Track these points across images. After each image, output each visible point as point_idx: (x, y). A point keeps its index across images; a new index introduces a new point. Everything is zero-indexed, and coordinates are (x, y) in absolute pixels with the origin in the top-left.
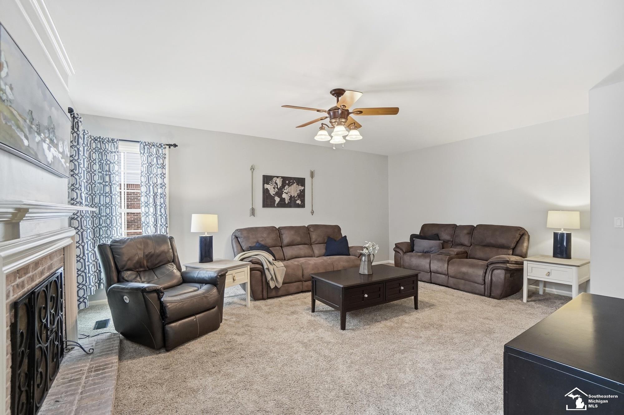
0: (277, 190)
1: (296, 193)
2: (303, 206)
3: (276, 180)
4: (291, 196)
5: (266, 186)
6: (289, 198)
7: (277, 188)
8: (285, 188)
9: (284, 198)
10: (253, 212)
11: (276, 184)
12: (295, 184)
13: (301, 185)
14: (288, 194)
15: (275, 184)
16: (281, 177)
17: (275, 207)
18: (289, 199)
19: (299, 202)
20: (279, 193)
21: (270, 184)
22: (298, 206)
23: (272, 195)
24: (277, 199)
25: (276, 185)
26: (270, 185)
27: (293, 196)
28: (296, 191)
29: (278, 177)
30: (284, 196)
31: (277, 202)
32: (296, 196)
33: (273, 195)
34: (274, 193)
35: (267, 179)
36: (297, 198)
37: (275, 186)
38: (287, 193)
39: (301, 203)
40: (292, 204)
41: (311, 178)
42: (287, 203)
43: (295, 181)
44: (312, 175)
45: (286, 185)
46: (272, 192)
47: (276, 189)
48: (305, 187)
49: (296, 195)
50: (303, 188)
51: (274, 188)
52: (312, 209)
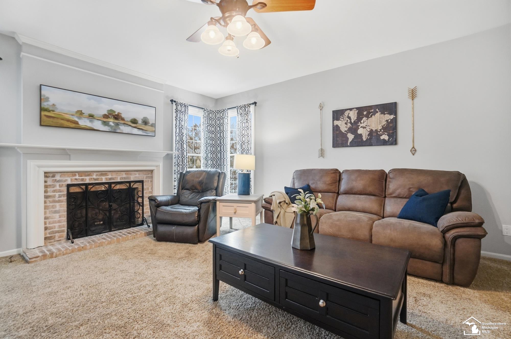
0: (350, 125)
1: (381, 125)
2: (393, 141)
3: (349, 114)
4: (372, 130)
5: (336, 123)
6: (367, 134)
7: (351, 123)
8: (362, 121)
9: (361, 134)
10: (322, 153)
11: (349, 118)
12: (378, 114)
13: (388, 114)
14: (366, 128)
15: (347, 119)
16: (356, 108)
17: (348, 146)
18: (368, 135)
19: (385, 137)
20: (353, 129)
21: (341, 119)
22: (384, 143)
23: (344, 132)
24: (351, 137)
25: (349, 120)
26: (341, 120)
27: (374, 129)
28: (380, 122)
29: (351, 109)
30: (360, 131)
31: (350, 140)
32: (381, 130)
33: (345, 132)
34: (346, 129)
35: (337, 114)
36: (381, 133)
37: (347, 121)
38: (364, 128)
39: (389, 139)
40: (374, 140)
41: (411, 100)
42: (364, 139)
43: (377, 110)
44: (413, 94)
45: (363, 117)
46: (344, 128)
47: (349, 125)
48: (396, 114)
49: (380, 127)
50: (392, 117)
51: (346, 124)
52: (412, 147)
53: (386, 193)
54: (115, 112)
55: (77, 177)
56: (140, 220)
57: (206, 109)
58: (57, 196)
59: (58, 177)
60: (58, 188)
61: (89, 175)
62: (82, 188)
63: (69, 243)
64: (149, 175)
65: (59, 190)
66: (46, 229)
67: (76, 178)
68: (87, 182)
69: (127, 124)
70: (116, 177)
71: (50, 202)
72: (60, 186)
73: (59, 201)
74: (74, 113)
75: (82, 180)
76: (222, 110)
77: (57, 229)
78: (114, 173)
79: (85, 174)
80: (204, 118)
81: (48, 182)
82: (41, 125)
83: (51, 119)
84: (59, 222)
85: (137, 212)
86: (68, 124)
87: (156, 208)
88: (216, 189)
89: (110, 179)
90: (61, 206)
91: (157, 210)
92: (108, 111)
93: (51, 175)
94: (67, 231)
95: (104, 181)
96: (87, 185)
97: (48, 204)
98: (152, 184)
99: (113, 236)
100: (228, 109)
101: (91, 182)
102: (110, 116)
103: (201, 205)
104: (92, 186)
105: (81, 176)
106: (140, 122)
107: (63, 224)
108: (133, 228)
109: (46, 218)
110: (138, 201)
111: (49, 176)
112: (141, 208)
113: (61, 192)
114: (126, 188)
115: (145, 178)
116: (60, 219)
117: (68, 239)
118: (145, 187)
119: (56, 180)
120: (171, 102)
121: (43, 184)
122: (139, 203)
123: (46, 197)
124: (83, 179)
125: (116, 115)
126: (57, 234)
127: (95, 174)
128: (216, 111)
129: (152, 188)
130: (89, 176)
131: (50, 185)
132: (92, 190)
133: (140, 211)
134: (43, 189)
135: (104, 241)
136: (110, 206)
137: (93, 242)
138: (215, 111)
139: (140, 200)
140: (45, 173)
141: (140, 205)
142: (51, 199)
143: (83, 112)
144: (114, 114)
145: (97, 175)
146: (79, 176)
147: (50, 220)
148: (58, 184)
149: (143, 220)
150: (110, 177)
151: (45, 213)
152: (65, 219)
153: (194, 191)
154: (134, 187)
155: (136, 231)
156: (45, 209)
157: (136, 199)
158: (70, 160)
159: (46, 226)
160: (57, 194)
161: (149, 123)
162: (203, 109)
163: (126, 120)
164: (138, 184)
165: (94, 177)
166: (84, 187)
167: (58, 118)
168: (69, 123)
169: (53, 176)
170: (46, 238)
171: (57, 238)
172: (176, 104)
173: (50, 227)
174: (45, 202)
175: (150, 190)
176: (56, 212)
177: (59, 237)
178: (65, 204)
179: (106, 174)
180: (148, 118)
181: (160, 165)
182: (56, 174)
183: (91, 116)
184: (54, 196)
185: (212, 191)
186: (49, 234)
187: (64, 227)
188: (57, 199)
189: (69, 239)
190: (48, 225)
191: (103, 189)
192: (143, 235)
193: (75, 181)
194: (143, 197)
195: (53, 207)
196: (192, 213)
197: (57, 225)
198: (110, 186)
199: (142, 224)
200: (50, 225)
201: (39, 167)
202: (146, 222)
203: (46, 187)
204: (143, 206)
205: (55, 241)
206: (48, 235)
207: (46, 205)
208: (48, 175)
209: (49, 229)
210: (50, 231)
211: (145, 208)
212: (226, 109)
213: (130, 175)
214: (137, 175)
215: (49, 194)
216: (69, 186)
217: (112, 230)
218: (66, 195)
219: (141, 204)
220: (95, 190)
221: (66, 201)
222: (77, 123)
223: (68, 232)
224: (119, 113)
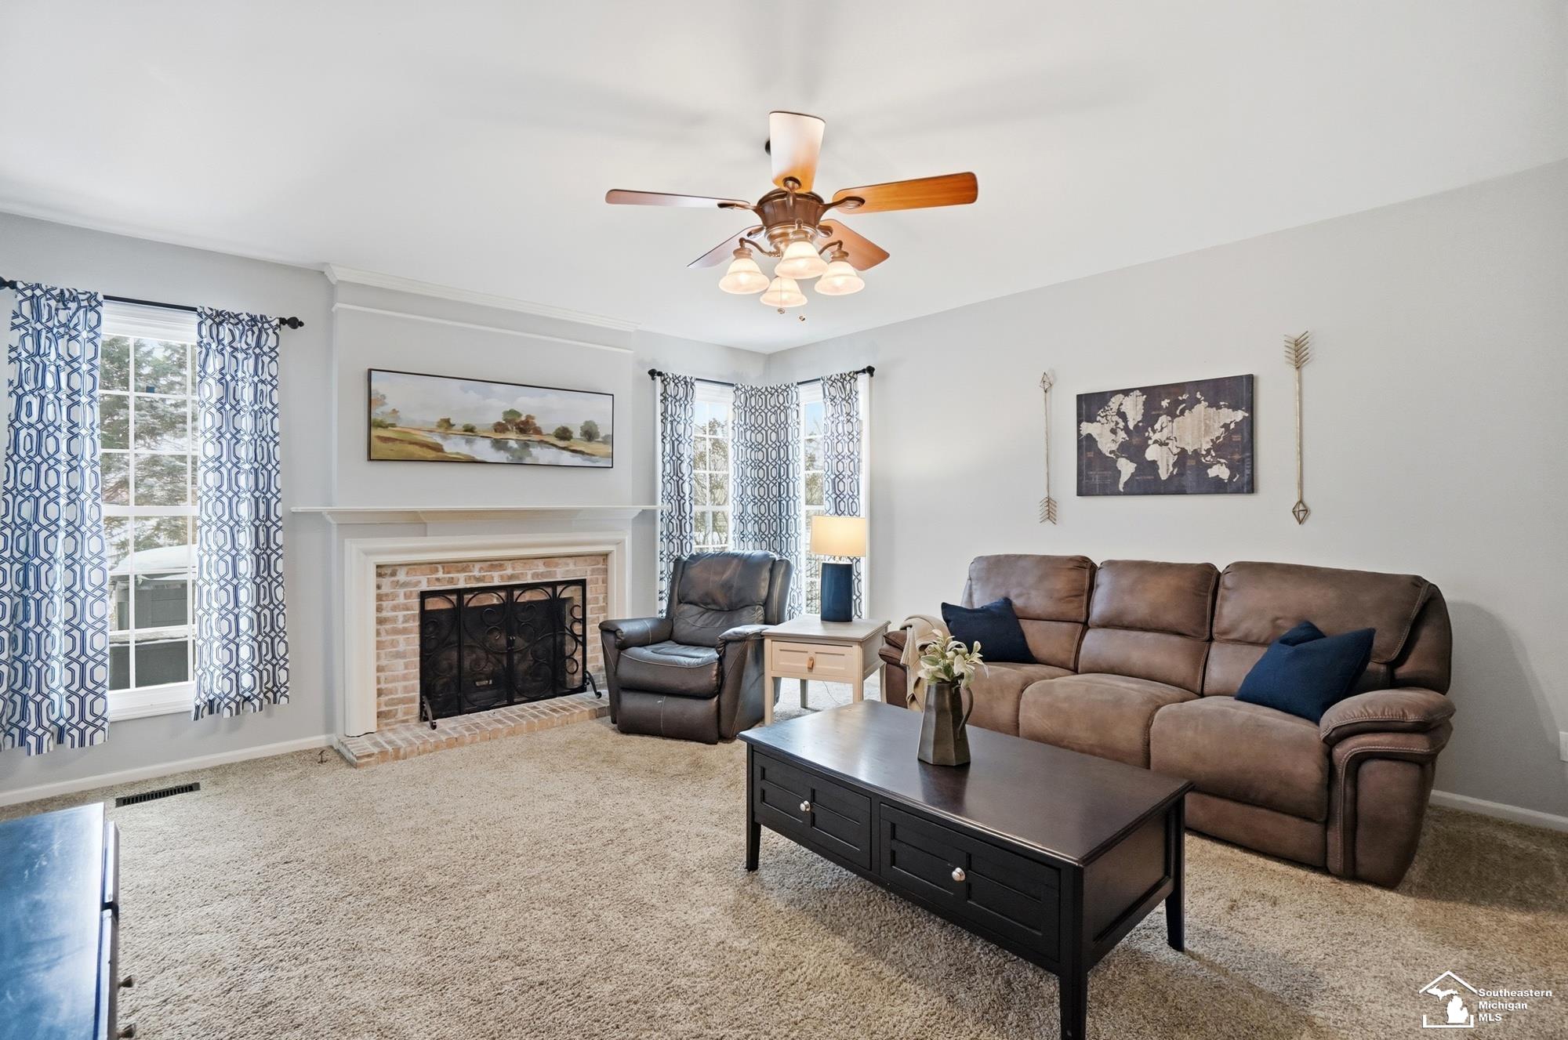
0: (1125, 436)
1: (1208, 439)
2: (1245, 483)
3: (1121, 404)
4: (1183, 452)
5: (1087, 428)
6: (1171, 462)
7: (1126, 429)
8: (1157, 426)
9: (1154, 462)
10: (1050, 510)
11: (1122, 416)
12: (1201, 408)
13: (1229, 407)
14: (1167, 444)
15: (1116, 418)
16: (1140, 389)
17: (1119, 494)
18: (1174, 465)
19: (1220, 471)
20: (1134, 448)
21: (1098, 418)
22: (1218, 487)
23: (1108, 455)
24: (1127, 468)
25: (1120, 421)
26: (1099, 421)
27: (1190, 449)
28: (1207, 432)
29: (1126, 392)
30: (1152, 453)
31: (1125, 477)
32: (1208, 451)
33: (1112, 456)
34: (1114, 447)
35: (1090, 405)
36: (1209, 458)
37: (1117, 423)
38: (1162, 444)
39: (1231, 478)
40: (1190, 479)
41: (1292, 369)
42: (1164, 476)
43: (1198, 395)
44: (1299, 353)
45: (1159, 415)
46: (1107, 444)
47: (1122, 435)
48: (1251, 409)
49: (1207, 446)
50: (1240, 415)
51: (1113, 431)
52: (1297, 500)
53: (1215, 630)
54: (519, 415)
55: (440, 575)
56: (578, 677)
57: (740, 387)
58: (401, 619)
59: (402, 576)
60: (401, 600)
61: (464, 570)
62: (450, 601)
63: (425, 728)
64: (600, 566)
65: (405, 604)
66: (380, 693)
67: (437, 576)
68: (461, 585)
69: (547, 443)
70: (522, 574)
71: (388, 633)
72: (407, 596)
73: (405, 631)
74: (434, 427)
75: (451, 581)
76: (783, 387)
77: (400, 695)
78: (519, 564)
79: (457, 567)
80: (736, 410)
81: (383, 587)
82: (370, 459)
83: (390, 445)
84: (405, 678)
85: (571, 657)
86: (421, 453)
87: (617, 651)
88: (766, 604)
89: (511, 577)
90: (408, 642)
91: (619, 655)
92: (506, 413)
93: (389, 571)
94: (421, 699)
95: (497, 583)
96: (460, 593)
97: (383, 638)
98: (606, 587)
99: (518, 716)
100: (798, 384)
101: (468, 586)
102: (509, 427)
103: (725, 646)
104: (470, 596)
105: (448, 573)
106: (577, 434)
107: (411, 682)
108: (561, 698)
109: (379, 669)
110: (572, 631)
111: (386, 574)
112: (580, 647)
113: (408, 609)
114: (545, 598)
115: (589, 573)
116: (406, 671)
117: (423, 718)
118: (588, 595)
119: (398, 582)
120: (650, 377)
121: (373, 592)
122: (574, 636)
123: (380, 621)
124: (452, 578)
125: (523, 423)
126: (401, 707)
127: (478, 566)
128: (766, 388)
129: (606, 599)
130: (466, 572)
131: (387, 595)
132: (471, 605)
133: (578, 657)
134: (372, 604)
135: (500, 726)
136: (510, 643)
137: (477, 727)
138: (763, 390)
139: (577, 629)
140: (378, 567)
141: (577, 641)
142: (388, 626)
143: (452, 422)
144: (518, 421)
145: (481, 569)
146: (444, 573)
147: (387, 673)
148: (401, 592)
149: (584, 679)
150: (509, 571)
151: (378, 657)
152: (416, 671)
153: (709, 606)
154: (563, 596)
155: (571, 706)
156: (378, 648)
157: (569, 627)
158: (426, 536)
159: (379, 686)
160: (401, 614)
161: (598, 436)
162: (732, 385)
163: (544, 431)
164: (573, 588)
165: (476, 573)
166: (454, 598)
167: (401, 441)
168: (425, 449)
169: (394, 574)
170: (380, 715)
171: (400, 716)
172: (662, 381)
173: (386, 688)
174: (378, 633)
175: (601, 604)
176: (399, 655)
177: (406, 714)
178: (415, 637)
179: (501, 565)
180: (596, 422)
181: (624, 541)
182: (397, 568)
183: (469, 430)
184: (394, 620)
185: (754, 610)
186: (386, 705)
187: (414, 691)
188: (400, 626)
189: (426, 719)
190: (383, 686)
191: (495, 602)
192: (587, 715)
193: (437, 584)
194: (583, 621)
195: (394, 644)
196: (704, 667)
197: (400, 685)
198: (510, 595)
199: (582, 689)
200: (386, 686)
201: (367, 553)
202: (591, 685)
203: (379, 598)
204: (584, 644)
205: (396, 723)
206: (384, 709)
207: (379, 639)
208: (383, 571)
209: (386, 695)
210: (387, 698)
211: (588, 648)
212: (792, 385)
213: (555, 567)
214: (572, 567)
215: (385, 614)
216: (424, 596)
217: (516, 700)
218: (417, 618)
219: (580, 639)
220: (477, 605)
221: (417, 630)
222: (438, 448)
223: (422, 703)
224: (528, 417)
